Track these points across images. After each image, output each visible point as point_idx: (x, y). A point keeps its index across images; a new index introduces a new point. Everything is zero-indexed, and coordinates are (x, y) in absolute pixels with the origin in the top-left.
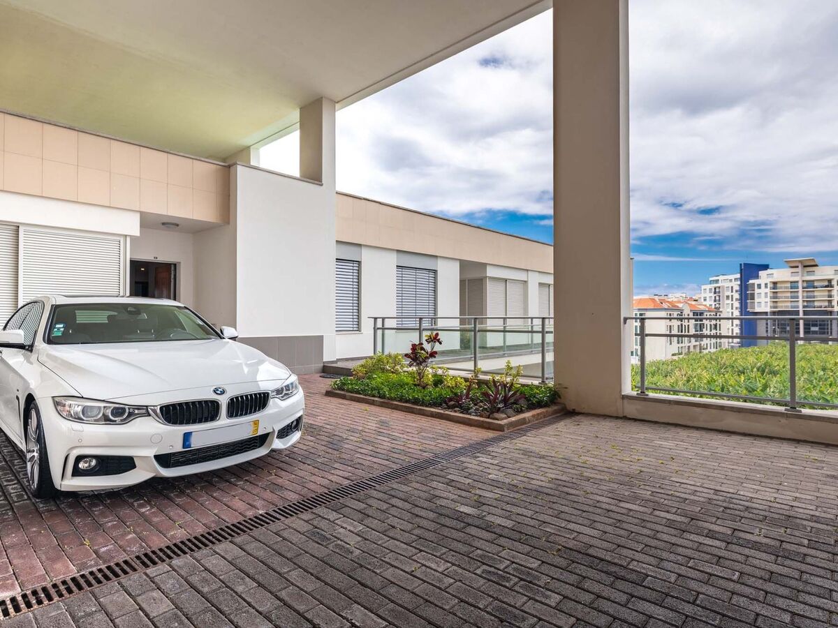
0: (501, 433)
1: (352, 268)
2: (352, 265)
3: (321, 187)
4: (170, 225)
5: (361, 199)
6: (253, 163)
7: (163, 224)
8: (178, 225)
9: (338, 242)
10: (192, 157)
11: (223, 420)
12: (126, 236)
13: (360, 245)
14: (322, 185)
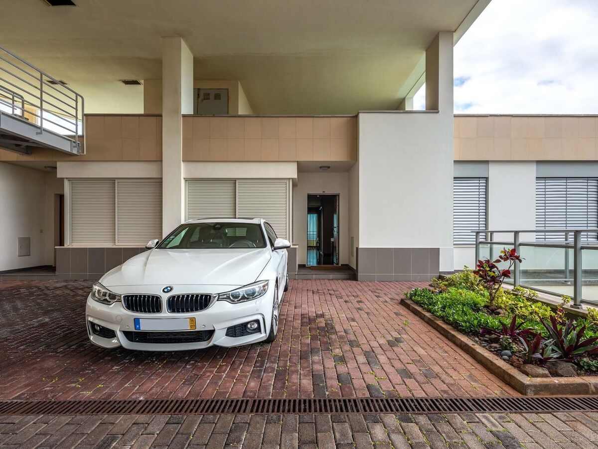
0: (519, 396)
1: (478, 184)
2: (478, 181)
3: (438, 114)
4: (325, 167)
5: (487, 116)
6: (407, 108)
7: (320, 167)
8: (329, 167)
9: (455, 161)
10: (329, 116)
11: (165, 313)
12: (289, 179)
13: (487, 162)
14: (438, 112)
